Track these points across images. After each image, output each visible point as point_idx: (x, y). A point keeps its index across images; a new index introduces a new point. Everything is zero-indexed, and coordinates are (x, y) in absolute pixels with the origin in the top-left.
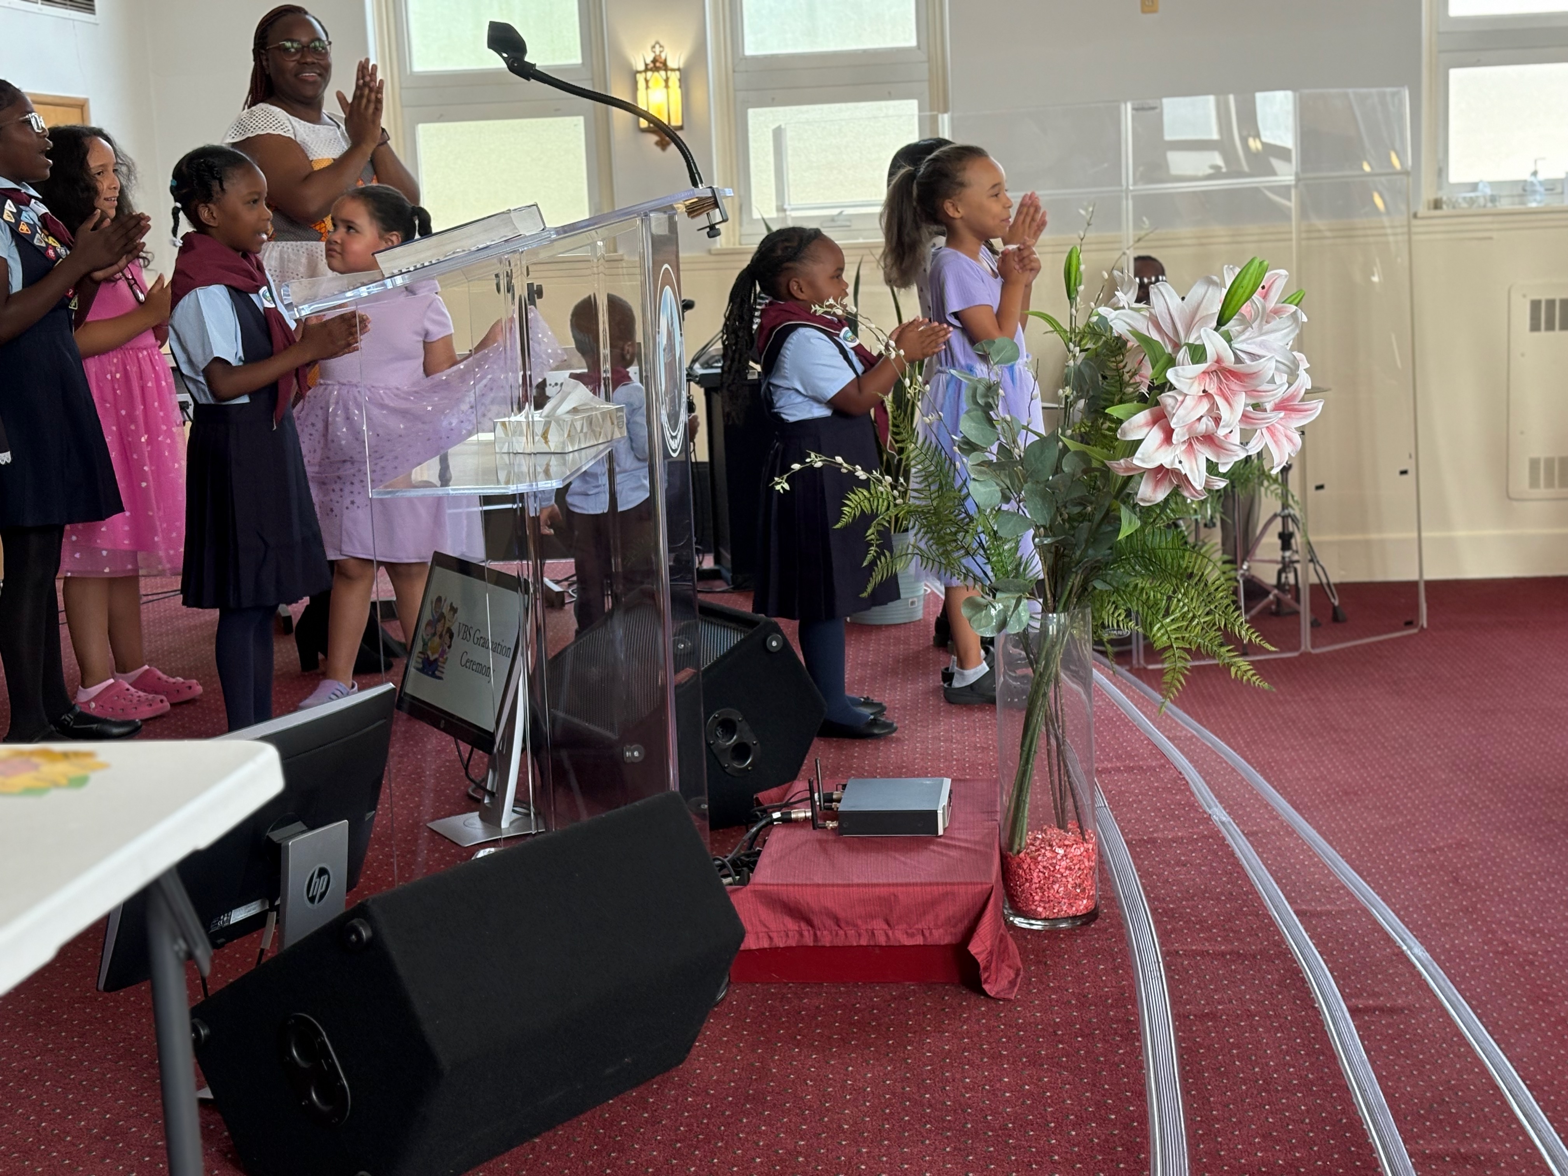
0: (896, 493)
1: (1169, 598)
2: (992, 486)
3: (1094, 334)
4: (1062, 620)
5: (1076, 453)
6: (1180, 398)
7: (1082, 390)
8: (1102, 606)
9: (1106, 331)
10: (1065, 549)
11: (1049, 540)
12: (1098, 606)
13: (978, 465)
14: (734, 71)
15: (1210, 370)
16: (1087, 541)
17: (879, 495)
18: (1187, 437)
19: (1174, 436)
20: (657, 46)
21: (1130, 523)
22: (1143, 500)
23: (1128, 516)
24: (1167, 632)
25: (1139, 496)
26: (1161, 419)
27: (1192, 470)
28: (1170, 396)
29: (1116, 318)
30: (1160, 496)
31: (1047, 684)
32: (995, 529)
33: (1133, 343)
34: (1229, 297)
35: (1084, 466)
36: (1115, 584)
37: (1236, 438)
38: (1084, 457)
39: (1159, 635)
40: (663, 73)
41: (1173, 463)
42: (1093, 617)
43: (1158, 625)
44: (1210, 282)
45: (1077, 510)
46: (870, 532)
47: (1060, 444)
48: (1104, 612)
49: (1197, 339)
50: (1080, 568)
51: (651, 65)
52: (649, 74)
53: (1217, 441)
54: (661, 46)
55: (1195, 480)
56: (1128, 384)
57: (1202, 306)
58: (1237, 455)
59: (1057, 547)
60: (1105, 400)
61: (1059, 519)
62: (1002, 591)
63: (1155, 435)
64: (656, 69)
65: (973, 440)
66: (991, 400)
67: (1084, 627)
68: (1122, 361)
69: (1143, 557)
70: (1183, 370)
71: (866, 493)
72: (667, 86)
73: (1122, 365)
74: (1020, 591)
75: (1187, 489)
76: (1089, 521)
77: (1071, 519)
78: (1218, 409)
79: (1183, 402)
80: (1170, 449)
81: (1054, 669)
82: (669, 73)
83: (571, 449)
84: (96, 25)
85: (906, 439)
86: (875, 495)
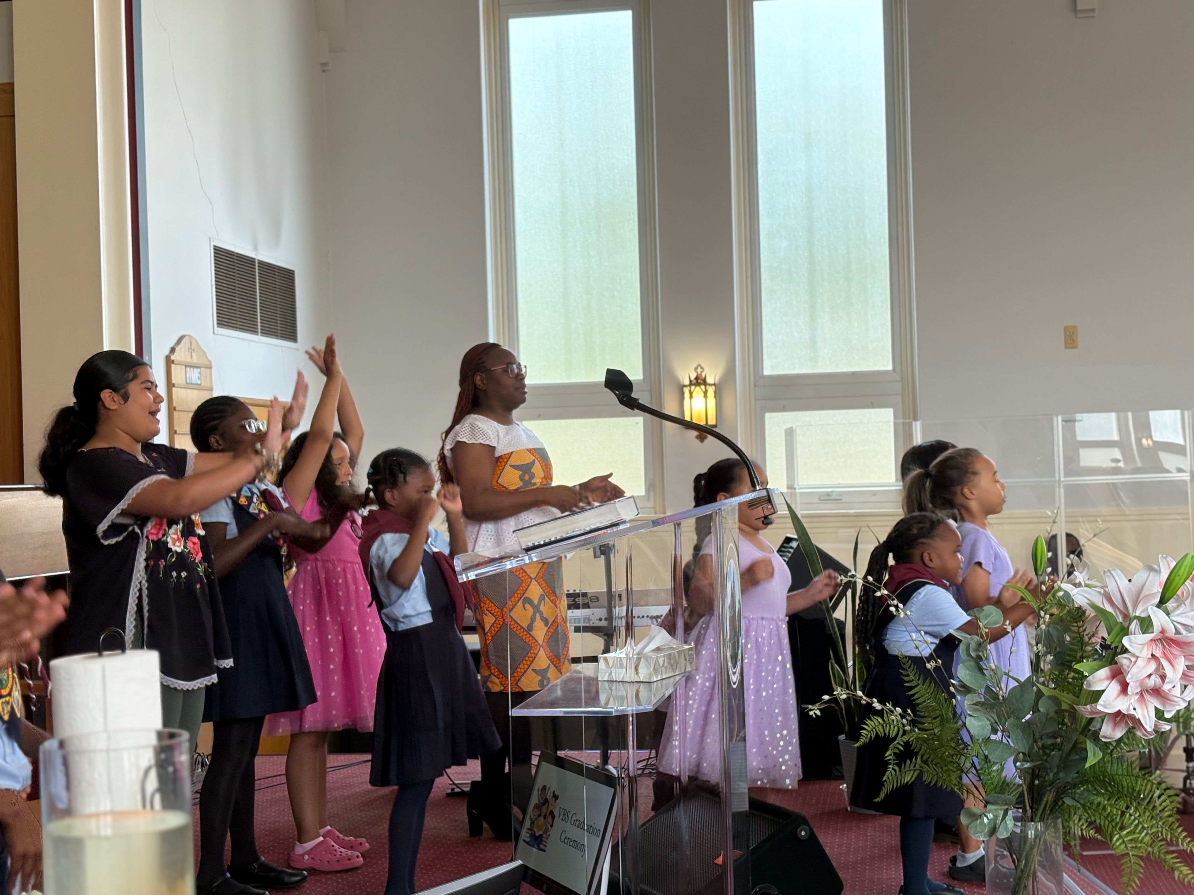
0: (904, 721)
1: (1123, 813)
2: (983, 721)
3: (1060, 605)
4: (1039, 827)
5: (1049, 697)
6: (1133, 659)
7: (1050, 647)
8: (1069, 817)
9: (1069, 602)
10: (1039, 771)
11: (1028, 764)
12: (1066, 817)
13: (974, 704)
14: (755, 386)
15: (1156, 638)
16: (1058, 766)
17: (891, 722)
18: (1139, 690)
19: (1129, 689)
20: (699, 368)
21: (1094, 754)
22: (1105, 737)
23: (1092, 748)
24: (1124, 841)
25: (1101, 734)
26: (1118, 675)
27: (1144, 716)
28: (1125, 658)
29: (1077, 593)
30: (1119, 734)
31: (1028, 879)
32: (986, 754)
33: (1091, 613)
34: (1169, 583)
35: (1056, 708)
36: (1082, 802)
37: (1177, 691)
38: (1056, 700)
39: (1118, 844)
40: (703, 387)
41: (1128, 709)
42: (1063, 826)
43: (1117, 836)
44: (1151, 569)
45: (1050, 742)
46: (888, 753)
47: (1035, 688)
48: (1071, 822)
49: (1142, 612)
50: (1053, 787)
51: (695, 381)
52: (693, 387)
53: (1163, 694)
54: (701, 368)
55: (1146, 724)
56: (1088, 644)
57: (1145, 588)
58: (1179, 705)
59: (1033, 770)
60: (1070, 655)
61: (1036, 748)
62: (992, 804)
63: (1114, 688)
64: (698, 384)
65: (968, 684)
66: (981, 654)
67: (1055, 833)
68: (1082, 626)
69: (1104, 781)
70: (1135, 638)
71: (880, 720)
72: (705, 396)
73: (1081, 629)
74: (1006, 804)
75: (1140, 729)
76: (1059, 750)
77: (1044, 747)
78: (1163, 668)
79: (1135, 662)
80: (1126, 698)
81: (1033, 867)
82: (707, 387)
83: (655, 680)
84: (297, 350)
85: (913, 680)
86: (887, 722)
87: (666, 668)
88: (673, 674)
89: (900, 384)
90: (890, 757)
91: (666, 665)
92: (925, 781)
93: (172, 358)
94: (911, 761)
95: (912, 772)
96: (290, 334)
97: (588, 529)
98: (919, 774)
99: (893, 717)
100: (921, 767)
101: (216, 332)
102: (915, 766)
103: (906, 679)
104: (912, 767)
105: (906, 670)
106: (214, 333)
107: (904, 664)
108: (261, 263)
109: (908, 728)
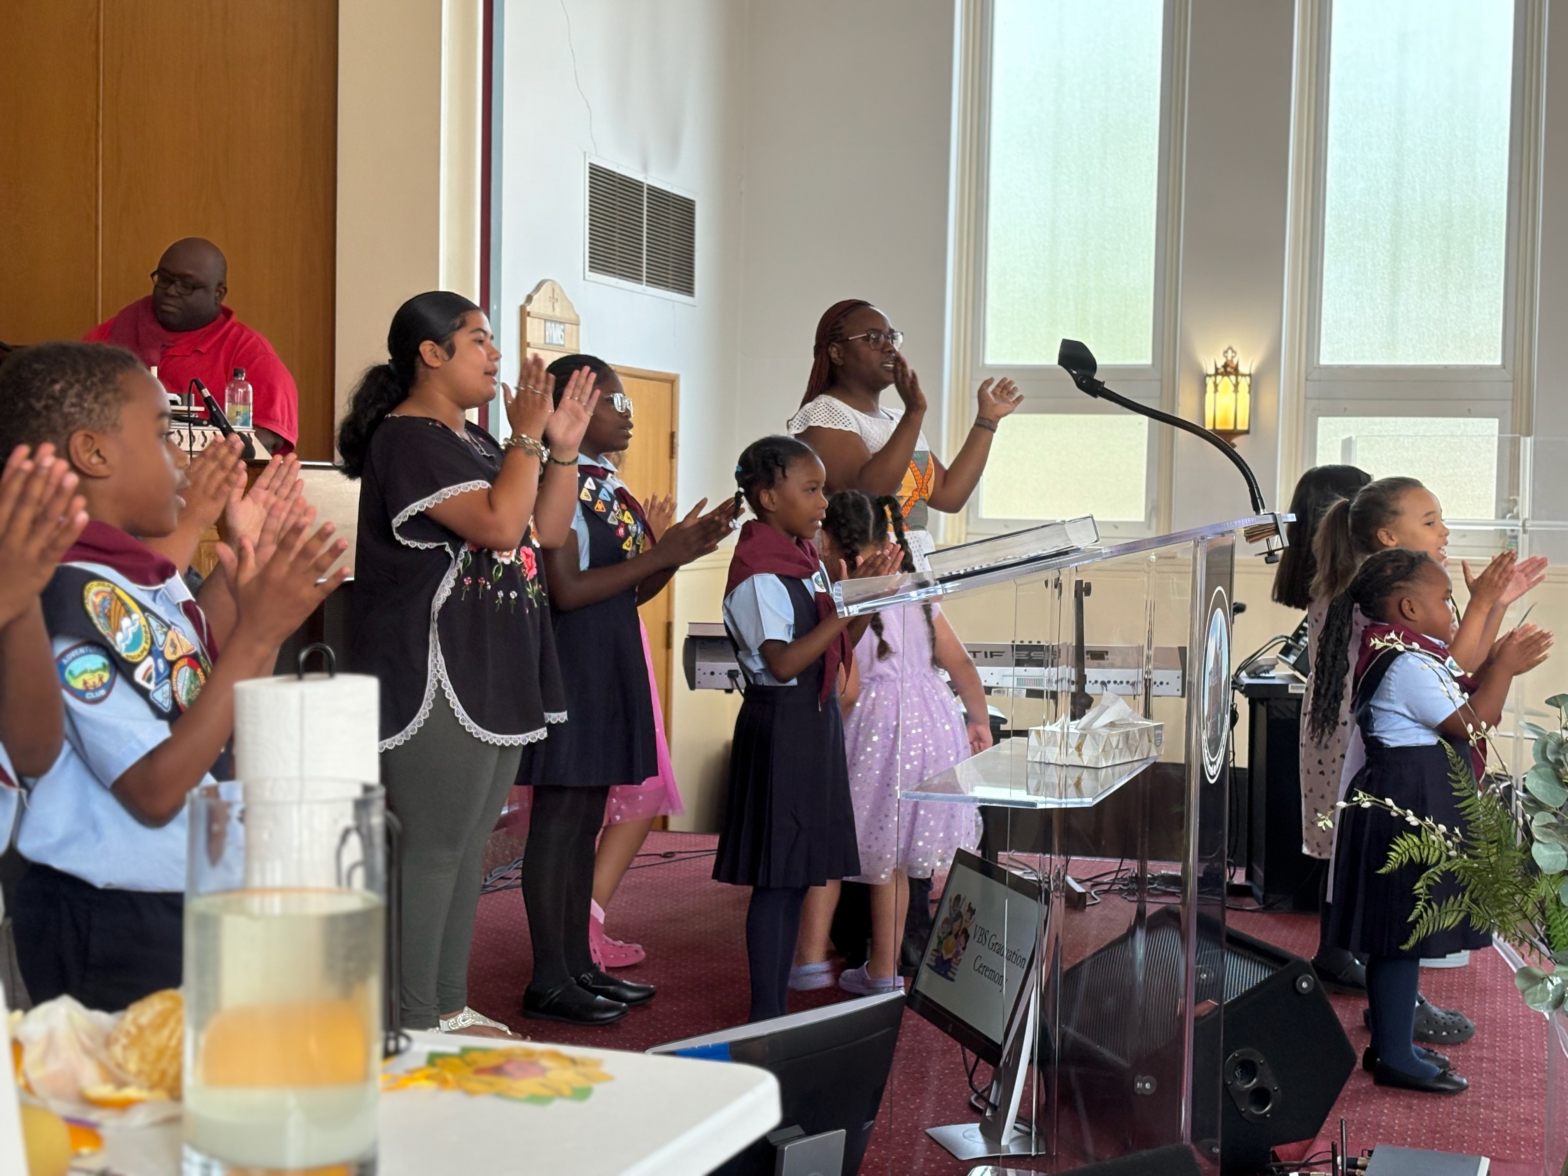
0: (1449, 843)
2: (1557, 850)
13: (1544, 827)
14: (1307, 380)
17: (1431, 843)
20: (1230, 352)
32: (1558, 895)
40: (1233, 378)
46: (1418, 885)
51: (1222, 370)
52: (1219, 378)
54: (1233, 352)
64: (1226, 373)
65: (1539, 799)
66: (1562, 758)
71: (1416, 840)
72: (1236, 390)
82: (1239, 378)
83: (1104, 765)
84: (694, 306)
85: (1465, 788)
86: (1426, 843)
87: (1122, 749)
88: (1130, 760)
89: (1511, 384)
90: (1421, 891)
91: (1120, 746)
92: (1473, 927)
93: (528, 309)
94: (1456, 898)
95: (1455, 914)
96: (686, 285)
97: (1025, 557)
98: (1465, 916)
99: (1433, 837)
100: (1469, 907)
101: (587, 277)
102: (1460, 906)
103: (1456, 786)
104: (1456, 907)
105: (1456, 774)
106: (584, 279)
107: (1454, 765)
108: (651, 189)
109: (1453, 853)
